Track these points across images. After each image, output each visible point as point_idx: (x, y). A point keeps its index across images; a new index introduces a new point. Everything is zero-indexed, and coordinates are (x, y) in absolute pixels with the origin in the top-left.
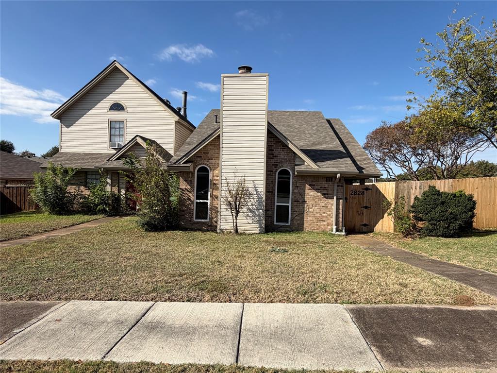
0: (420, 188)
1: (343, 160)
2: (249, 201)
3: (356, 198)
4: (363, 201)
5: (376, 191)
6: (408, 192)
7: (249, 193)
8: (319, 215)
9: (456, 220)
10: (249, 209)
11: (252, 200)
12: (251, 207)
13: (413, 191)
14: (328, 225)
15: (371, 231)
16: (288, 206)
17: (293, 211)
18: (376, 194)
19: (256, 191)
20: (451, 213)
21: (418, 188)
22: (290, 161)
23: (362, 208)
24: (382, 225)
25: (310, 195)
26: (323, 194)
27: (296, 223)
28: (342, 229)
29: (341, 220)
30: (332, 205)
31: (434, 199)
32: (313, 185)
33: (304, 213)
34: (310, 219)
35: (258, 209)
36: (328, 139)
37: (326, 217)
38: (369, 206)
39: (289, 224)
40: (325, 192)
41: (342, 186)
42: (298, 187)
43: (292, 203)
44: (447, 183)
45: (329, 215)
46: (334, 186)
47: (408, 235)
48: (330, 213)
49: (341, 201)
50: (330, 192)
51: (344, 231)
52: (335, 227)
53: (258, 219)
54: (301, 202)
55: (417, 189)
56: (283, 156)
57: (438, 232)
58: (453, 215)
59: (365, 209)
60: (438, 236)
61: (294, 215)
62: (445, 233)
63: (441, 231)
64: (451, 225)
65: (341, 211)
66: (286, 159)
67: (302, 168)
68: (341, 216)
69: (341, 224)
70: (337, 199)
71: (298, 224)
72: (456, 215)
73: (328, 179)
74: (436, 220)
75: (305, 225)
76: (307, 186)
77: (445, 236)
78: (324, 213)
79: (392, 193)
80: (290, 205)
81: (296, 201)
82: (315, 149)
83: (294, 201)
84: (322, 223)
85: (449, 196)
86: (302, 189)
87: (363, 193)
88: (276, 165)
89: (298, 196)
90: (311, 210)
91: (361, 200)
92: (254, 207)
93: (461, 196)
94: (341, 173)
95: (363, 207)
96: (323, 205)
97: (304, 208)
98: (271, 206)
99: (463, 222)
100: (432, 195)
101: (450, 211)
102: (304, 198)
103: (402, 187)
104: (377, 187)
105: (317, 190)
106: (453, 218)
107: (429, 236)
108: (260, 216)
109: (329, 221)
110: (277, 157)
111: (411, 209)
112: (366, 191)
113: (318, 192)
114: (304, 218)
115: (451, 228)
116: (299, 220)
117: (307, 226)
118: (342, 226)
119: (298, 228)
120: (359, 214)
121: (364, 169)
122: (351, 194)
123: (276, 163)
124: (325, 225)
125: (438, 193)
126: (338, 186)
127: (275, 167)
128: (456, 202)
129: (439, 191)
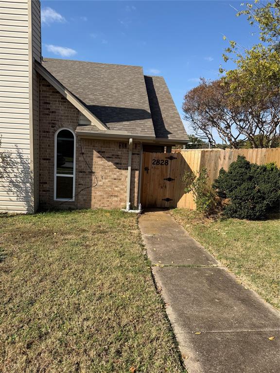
0: (229, 159)
1: (142, 122)
2: (11, 171)
3: (158, 168)
4: (167, 172)
5: (182, 161)
6: (215, 163)
7: (10, 160)
8: (110, 189)
9: (264, 199)
10: (11, 182)
11: (15, 170)
12: (14, 179)
13: (221, 162)
14: (121, 201)
15: (174, 206)
16: (73, 178)
17: (78, 184)
18: (181, 164)
19: (21, 158)
20: (259, 191)
21: (227, 158)
22: (72, 119)
23: (165, 181)
24: (185, 200)
25: (99, 165)
26: (116, 164)
27: (82, 200)
28: (138, 206)
29: (136, 195)
30: (126, 177)
31: (241, 173)
32: (103, 152)
33: (91, 186)
34: (99, 193)
35: (24, 183)
36: (136, 96)
37: (119, 192)
38: (173, 178)
39: (74, 199)
40: (117, 161)
41: (138, 154)
42: (83, 154)
43: (76, 174)
44: (259, 153)
45: (122, 189)
46: (128, 154)
47: (210, 215)
48: (124, 186)
49: (137, 173)
50: (124, 161)
51: (140, 208)
52: (128, 204)
53: (24, 195)
54: (87, 172)
55: (225, 160)
56: (62, 112)
57: (242, 214)
58: (261, 193)
59: (168, 182)
60: (243, 218)
61: (80, 190)
62: (250, 215)
63: (244, 212)
64: (257, 205)
65: (136, 185)
66: (67, 116)
67: (86, 130)
68: (136, 190)
69: (136, 200)
70: (132, 170)
71: (84, 200)
72: (264, 193)
73: (121, 144)
74: (241, 199)
75: (93, 201)
76: (95, 153)
77: (250, 218)
78: (117, 187)
79: (197, 164)
80: (74, 176)
81: (81, 172)
82: (115, 106)
83: (80, 171)
84: (113, 199)
85: (259, 170)
86: (89, 157)
87: (167, 163)
88: (54, 124)
89: (83, 166)
90: (100, 183)
91: (165, 171)
92: (19, 179)
93: (272, 170)
94: (134, 138)
95: (166, 179)
96: (115, 176)
97: (91, 180)
98: (49, 178)
99: (270, 202)
100: (239, 167)
101: (257, 187)
102: (91, 168)
103: (209, 157)
104: (182, 156)
105: (108, 158)
106: (260, 198)
107: (233, 217)
108: (27, 192)
109: (122, 197)
110: (55, 112)
111: (215, 184)
112: (169, 161)
113: (109, 161)
114: (91, 193)
115: (257, 208)
116: (85, 195)
117: (95, 203)
118: (138, 203)
119: (84, 205)
120: (161, 187)
121: (171, 133)
122: (153, 164)
123: (53, 122)
124: (117, 201)
125: (247, 165)
126: (133, 154)
127: (53, 127)
128: (266, 177)
129: (248, 163)
